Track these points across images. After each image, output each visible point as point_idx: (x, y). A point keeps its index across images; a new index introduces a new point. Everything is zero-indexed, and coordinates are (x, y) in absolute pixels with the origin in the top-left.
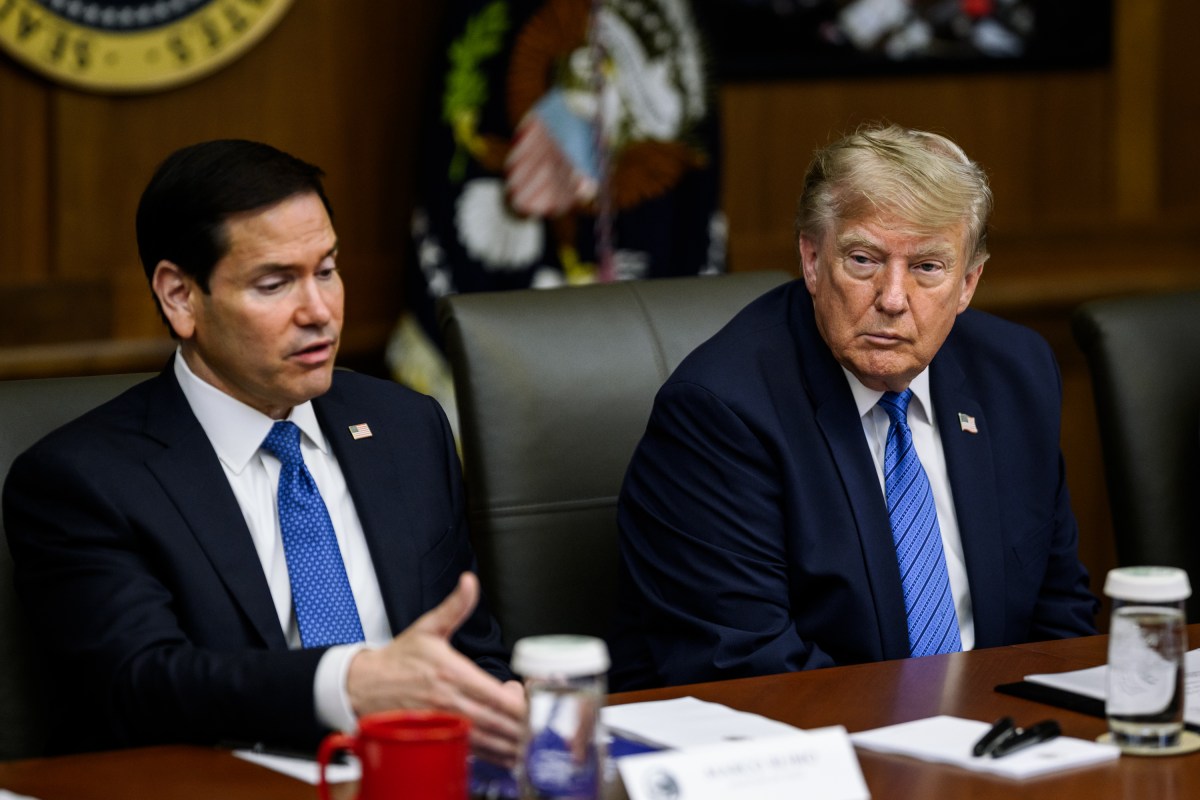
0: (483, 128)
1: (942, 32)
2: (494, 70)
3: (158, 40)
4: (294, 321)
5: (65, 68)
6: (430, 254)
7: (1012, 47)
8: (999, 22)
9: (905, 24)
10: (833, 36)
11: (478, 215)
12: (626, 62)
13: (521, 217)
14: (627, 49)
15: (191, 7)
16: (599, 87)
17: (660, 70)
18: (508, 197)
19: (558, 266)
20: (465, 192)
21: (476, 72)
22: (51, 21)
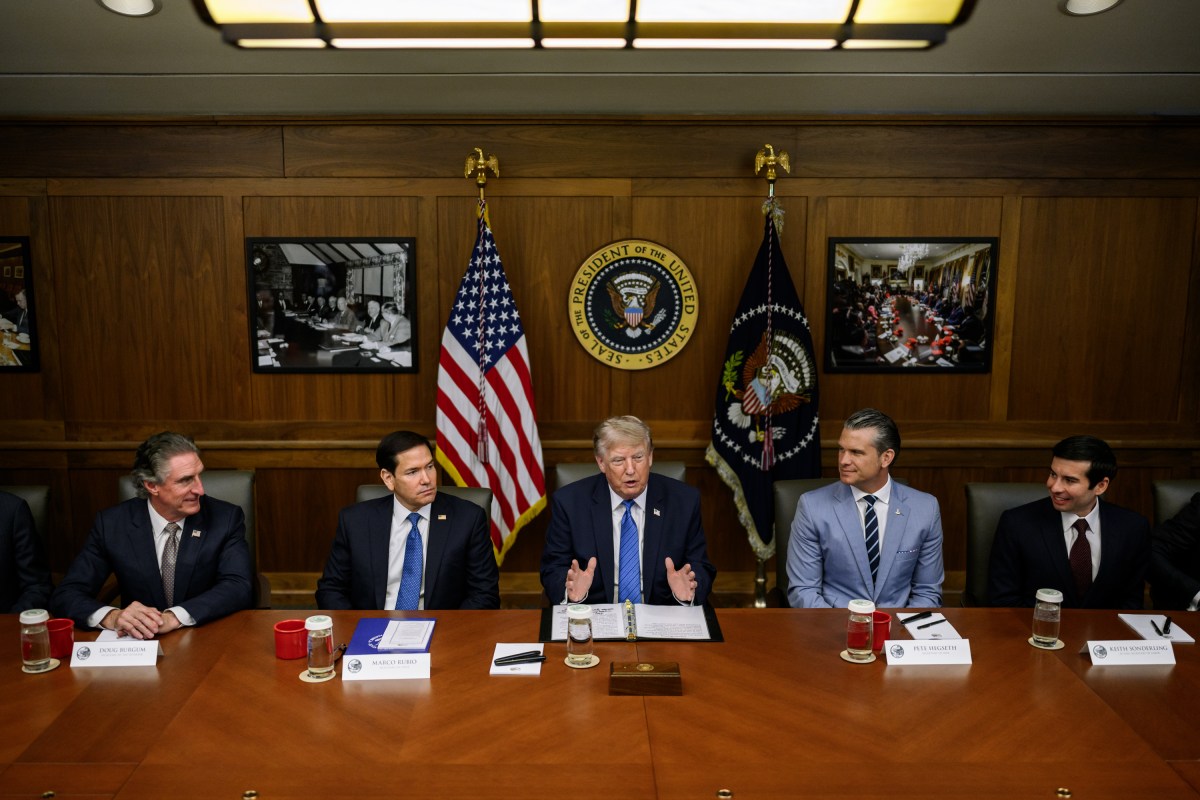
0: (735, 387)
1: (919, 361)
2: (739, 370)
3: (643, 355)
5: (613, 363)
6: (716, 423)
7: (951, 365)
8: (946, 358)
9: (909, 358)
10: (882, 360)
11: (734, 412)
12: (783, 370)
13: (746, 414)
14: (781, 366)
15: (654, 347)
16: (771, 377)
17: (793, 373)
18: (743, 408)
19: (755, 430)
20: (730, 406)
21: (733, 371)
22: (609, 350)
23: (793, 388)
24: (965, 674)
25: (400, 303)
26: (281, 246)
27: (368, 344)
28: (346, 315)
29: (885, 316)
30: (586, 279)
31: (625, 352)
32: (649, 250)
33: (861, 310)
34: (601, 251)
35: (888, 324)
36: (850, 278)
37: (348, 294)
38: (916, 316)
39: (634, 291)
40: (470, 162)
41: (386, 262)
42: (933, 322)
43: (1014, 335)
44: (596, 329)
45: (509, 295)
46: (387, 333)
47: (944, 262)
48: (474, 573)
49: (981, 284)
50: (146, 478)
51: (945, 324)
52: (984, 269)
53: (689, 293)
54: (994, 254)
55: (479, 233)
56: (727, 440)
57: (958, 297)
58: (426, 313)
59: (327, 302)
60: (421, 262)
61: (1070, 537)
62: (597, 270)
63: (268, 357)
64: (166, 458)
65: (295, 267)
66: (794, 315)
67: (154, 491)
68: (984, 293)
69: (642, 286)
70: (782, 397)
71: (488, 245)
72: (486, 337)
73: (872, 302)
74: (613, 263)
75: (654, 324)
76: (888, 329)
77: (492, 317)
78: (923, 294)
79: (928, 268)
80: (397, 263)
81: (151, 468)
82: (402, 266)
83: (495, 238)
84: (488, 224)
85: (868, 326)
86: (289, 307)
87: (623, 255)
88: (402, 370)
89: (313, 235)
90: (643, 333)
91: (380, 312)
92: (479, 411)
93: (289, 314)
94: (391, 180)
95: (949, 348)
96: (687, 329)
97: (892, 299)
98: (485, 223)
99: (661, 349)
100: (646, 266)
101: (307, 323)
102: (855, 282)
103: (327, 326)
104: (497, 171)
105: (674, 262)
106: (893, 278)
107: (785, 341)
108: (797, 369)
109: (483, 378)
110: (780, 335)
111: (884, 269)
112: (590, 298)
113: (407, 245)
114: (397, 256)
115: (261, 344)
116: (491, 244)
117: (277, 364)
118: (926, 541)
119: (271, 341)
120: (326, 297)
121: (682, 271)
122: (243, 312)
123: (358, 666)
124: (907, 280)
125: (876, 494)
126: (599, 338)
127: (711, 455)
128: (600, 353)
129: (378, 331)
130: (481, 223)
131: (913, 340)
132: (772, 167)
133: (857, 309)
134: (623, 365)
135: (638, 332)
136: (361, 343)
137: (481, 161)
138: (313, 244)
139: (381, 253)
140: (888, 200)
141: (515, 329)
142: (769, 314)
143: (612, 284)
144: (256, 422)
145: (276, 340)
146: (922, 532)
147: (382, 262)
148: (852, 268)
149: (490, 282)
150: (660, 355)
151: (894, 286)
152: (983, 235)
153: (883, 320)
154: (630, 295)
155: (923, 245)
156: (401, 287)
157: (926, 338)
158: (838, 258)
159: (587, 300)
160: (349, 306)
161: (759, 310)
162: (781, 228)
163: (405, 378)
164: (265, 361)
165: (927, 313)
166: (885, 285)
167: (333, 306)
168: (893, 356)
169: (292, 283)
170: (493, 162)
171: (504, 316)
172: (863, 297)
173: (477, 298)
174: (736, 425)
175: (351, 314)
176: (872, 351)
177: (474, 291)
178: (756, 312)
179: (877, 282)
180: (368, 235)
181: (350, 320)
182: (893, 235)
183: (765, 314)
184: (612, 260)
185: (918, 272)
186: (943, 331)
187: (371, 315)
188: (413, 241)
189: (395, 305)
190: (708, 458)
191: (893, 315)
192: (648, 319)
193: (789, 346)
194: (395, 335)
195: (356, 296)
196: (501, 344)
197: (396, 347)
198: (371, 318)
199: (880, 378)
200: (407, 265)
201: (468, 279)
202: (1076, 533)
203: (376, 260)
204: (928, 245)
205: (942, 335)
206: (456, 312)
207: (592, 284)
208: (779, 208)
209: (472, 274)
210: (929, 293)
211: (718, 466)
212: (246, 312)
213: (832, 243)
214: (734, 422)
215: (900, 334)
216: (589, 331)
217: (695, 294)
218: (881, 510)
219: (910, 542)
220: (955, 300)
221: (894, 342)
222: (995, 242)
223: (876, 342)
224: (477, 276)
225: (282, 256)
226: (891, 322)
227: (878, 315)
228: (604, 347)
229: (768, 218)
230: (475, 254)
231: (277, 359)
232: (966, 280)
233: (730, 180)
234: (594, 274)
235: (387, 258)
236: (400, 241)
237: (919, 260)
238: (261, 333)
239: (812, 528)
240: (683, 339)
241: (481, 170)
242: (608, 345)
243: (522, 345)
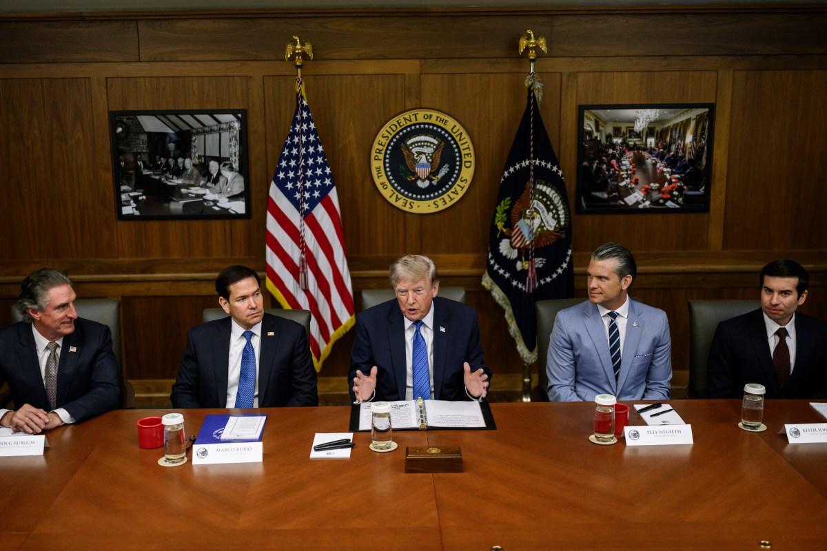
2: (508, 212)
3: (431, 202)
4: (248, 308)
5: (407, 209)
6: (490, 256)
7: (677, 206)
8: (674, 201)
9: (644, 202)
10: (622, 203)
11: (504, 247)
12: (543, 212)
13: (514, 248)
14: (542, 209)
15: (440, 195)
16: (533, 218)
17: (551, 214)
18: (511, 243)
19: (521, 261)
20: (501, 241)
21: (503, 213)
22: (404, 198)
23: (551, 227)
24: (688, 451)
25: (235, 162)
26: (139, 117)
27: (210, 196)
28: (192, 172)
29: (624, 168)
30: (384, 141)
31: (416, 199)
32: (435, 117)
33: (605, 163)
34: (396, 119)
35: (627, 174)
36: (596, 137)
37: (193, 155)
38: (650, 167)
39: (423, 150)
40: (290, 47)
41: (223, 129)
42: (663, 172)
43: (727, 181)
44: (393, 181)
45: (323, 154)
46: (225, 187)
47: (671, 124)
48: (297, 377)
49: (701, 141)
50: (30, 306)
51: (672, 173)
52: (703, 128)
53: (467, 151)
54: (711, 116)
55: (298, 105)
56: (499, 269)
57: (683, 152)
58: (257, 170)
59: (176, 162)
60: (251, 129)
61: (773, 342)
62: (393, 134)
63: (130, 208)
64: (45, 289)
65: (150, 134)
66: (552, 168)
67: (37, 316)
68: (703, 148)
69: (430, 146)
70: (542, 234)
71: (305, 115)
72: (305, 189)
73: (614, 156)
74: (405, 128)
75: (440, 176)
76: (627, 178)
77: (309, 173)
78: (654, 150)
79: (658, 128)
80: (232, 130)
81: (33, 298)
82: (236, 132)
83: (311, 109)
84: (305, 97)
85: (610, 176)
86: (146, 167)
87: (414, 121)
88: (237, 216)
89: (164, 108)
90: (431, 184)
91: (219, 170)
92: (300, 249)
93: (146, 172)
94: (227, 63)
95: (676, 193)
96: (466, 180)
97: (630, 154)
98: (302, 97)
99: (445, 196)
100: (433, 129)
101: (160, 179)
102: (600, 140)
103: (177, 181)
104: (311, 55)
105: (455, 126)
106: (630, 137)
107: (544, 188)
108: (554, 211)
109: (303, 222)
110: (540, 184)
111: (623, 130)
112: (388, 156)
113: (240, 115)
114: (232, 125)
115: (124, 197)
116: (308, 114)
117: (137, 213)
118: (657, 346)
119: (132, 194)
120: (176, 159)
121: (461, 134)
122: (109, 171)
123: (205, 453)
124: (642, 138)
125: (617, 311)
126: (395, 188)
127: (487, 282)
128: (396, 201)
129: (218, 184)
130: (299, 97)
131: (647, 186)
132: (532, 48)
133: (601, 162)
134: (415, 210)
135: (427, 183)
136: (204, 195)
137: (298, 47)
138: (164, 115)
139: (219, 122)
140: (627, 74)
141: (328, 182)
142: (532, 168)
143: (405, 144)
144: (121, 259)
145: (136, 194)
146: (655, 339)
147: (220, 129)
148: (597, 130)
149: (307, 145)
150: (444, 201)
151: (631, 143)
152: (702, 101)
153: (623, 171)
154: (419, 153)
155: (655, 110)
156: (235, 149)
157: (657, 185)
158: (586, 122)
159: (385, 158)
160: (194, 165)
161: (523, 164)
162: (540, 98)
163: (240, 224)
164: (127, 210)
165: (658, 165)
166: (624, 143)
167: (181, 165)
168: (631, 200)
169: (148, 147)
170: (308, 47)
171: (319, 172)
172: (607, 153)
173: (297, 158)
174: (506, 256)
175: (196, 171)
176: (615, 196)
177: (295, 151)
178: (521, 166)
179: (617, 141)
180: (208, 107)
181: (195, 176)
182: (631, 102)
183: (528, 167)
184: (406, 125)
185: (650, 132)
186: (671, 179)
187: (212, 172)
188: (244, 112)
189: (231, 164)
190: (484, 283)
191: (631, 167)
192: (434, 173)
193: (548, 192)
194: (232, 188)
195: (199, 157)
196: (316, 194)
197: (233, 198)
198: (211, 175)
199: (621, 217)
200: (240, 131)
201: (289, 142)
202: (778, 339)
203: (215, 128)
204: (658, 110)
205: (670, 182)
206: (280, 169)
207: (389, 145)
208: (539, 82)
209: (293, 138)
210: (659, 149)
211: (492, 290)
212: (111, 172)
213: (581, 110)
214: (504, 254)
215: (636, 182)
216: (388, 183)
217: (472, 152)
218: (622, 323)
219: (644, 348)
220: (680, 154)
221: (632, 189)
222: (712, 107)
223: (618, 188)
224: (296, 140)
225: (139, 125)
226: (629, 172)
227: (619, 167)
228: (400, 196)
229: (530, 90)
230: (295, 122)
231: (137, 209)
232: (689, 138)
233: (499, 60)
234: (390, 137)
235: (224, 126)
236: (234, 113)
237: (651, 123)
238: (124, 188)
239: (567, 338)
240: (463, 188)
241: (298, 54)
242: (403, 194)
243: (333, 195)
